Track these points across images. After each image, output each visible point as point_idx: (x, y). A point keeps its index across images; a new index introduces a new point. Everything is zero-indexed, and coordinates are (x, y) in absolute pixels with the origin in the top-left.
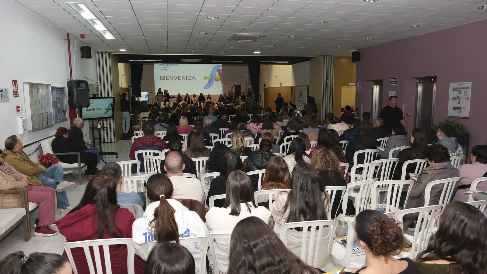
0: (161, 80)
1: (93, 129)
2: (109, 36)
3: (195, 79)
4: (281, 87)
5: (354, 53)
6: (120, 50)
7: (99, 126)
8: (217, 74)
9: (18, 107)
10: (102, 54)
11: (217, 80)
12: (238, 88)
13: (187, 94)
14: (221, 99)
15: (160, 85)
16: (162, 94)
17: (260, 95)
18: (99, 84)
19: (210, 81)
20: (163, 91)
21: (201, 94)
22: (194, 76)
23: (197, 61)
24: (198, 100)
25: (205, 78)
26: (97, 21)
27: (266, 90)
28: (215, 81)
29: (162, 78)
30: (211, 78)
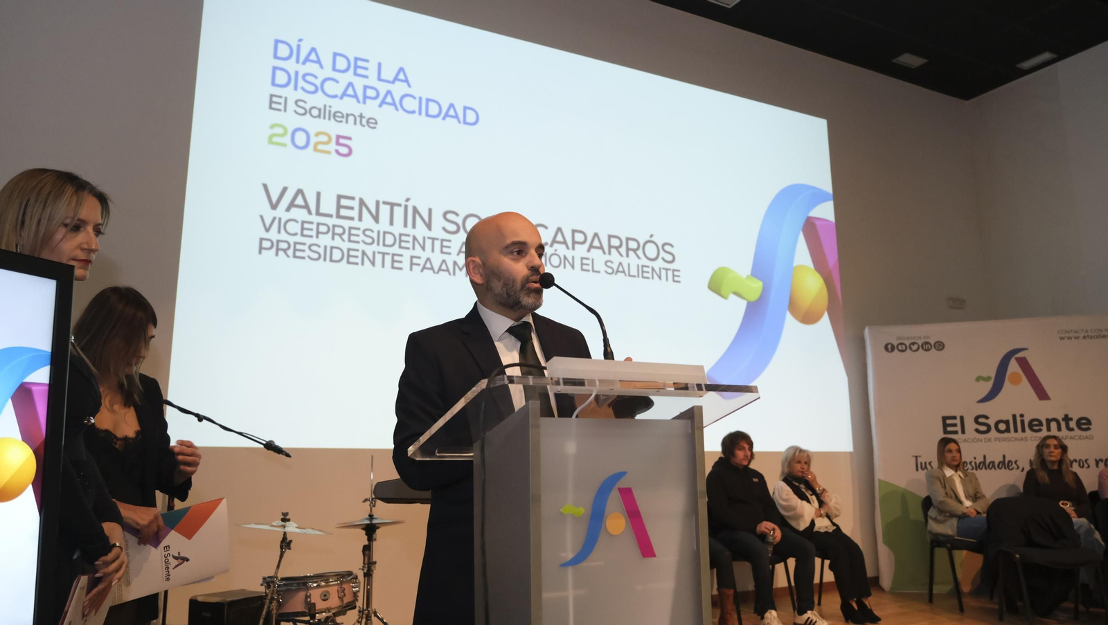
8: (802, 257)
25: (716, 286)
28: (790, 321)
30: (757, 285)
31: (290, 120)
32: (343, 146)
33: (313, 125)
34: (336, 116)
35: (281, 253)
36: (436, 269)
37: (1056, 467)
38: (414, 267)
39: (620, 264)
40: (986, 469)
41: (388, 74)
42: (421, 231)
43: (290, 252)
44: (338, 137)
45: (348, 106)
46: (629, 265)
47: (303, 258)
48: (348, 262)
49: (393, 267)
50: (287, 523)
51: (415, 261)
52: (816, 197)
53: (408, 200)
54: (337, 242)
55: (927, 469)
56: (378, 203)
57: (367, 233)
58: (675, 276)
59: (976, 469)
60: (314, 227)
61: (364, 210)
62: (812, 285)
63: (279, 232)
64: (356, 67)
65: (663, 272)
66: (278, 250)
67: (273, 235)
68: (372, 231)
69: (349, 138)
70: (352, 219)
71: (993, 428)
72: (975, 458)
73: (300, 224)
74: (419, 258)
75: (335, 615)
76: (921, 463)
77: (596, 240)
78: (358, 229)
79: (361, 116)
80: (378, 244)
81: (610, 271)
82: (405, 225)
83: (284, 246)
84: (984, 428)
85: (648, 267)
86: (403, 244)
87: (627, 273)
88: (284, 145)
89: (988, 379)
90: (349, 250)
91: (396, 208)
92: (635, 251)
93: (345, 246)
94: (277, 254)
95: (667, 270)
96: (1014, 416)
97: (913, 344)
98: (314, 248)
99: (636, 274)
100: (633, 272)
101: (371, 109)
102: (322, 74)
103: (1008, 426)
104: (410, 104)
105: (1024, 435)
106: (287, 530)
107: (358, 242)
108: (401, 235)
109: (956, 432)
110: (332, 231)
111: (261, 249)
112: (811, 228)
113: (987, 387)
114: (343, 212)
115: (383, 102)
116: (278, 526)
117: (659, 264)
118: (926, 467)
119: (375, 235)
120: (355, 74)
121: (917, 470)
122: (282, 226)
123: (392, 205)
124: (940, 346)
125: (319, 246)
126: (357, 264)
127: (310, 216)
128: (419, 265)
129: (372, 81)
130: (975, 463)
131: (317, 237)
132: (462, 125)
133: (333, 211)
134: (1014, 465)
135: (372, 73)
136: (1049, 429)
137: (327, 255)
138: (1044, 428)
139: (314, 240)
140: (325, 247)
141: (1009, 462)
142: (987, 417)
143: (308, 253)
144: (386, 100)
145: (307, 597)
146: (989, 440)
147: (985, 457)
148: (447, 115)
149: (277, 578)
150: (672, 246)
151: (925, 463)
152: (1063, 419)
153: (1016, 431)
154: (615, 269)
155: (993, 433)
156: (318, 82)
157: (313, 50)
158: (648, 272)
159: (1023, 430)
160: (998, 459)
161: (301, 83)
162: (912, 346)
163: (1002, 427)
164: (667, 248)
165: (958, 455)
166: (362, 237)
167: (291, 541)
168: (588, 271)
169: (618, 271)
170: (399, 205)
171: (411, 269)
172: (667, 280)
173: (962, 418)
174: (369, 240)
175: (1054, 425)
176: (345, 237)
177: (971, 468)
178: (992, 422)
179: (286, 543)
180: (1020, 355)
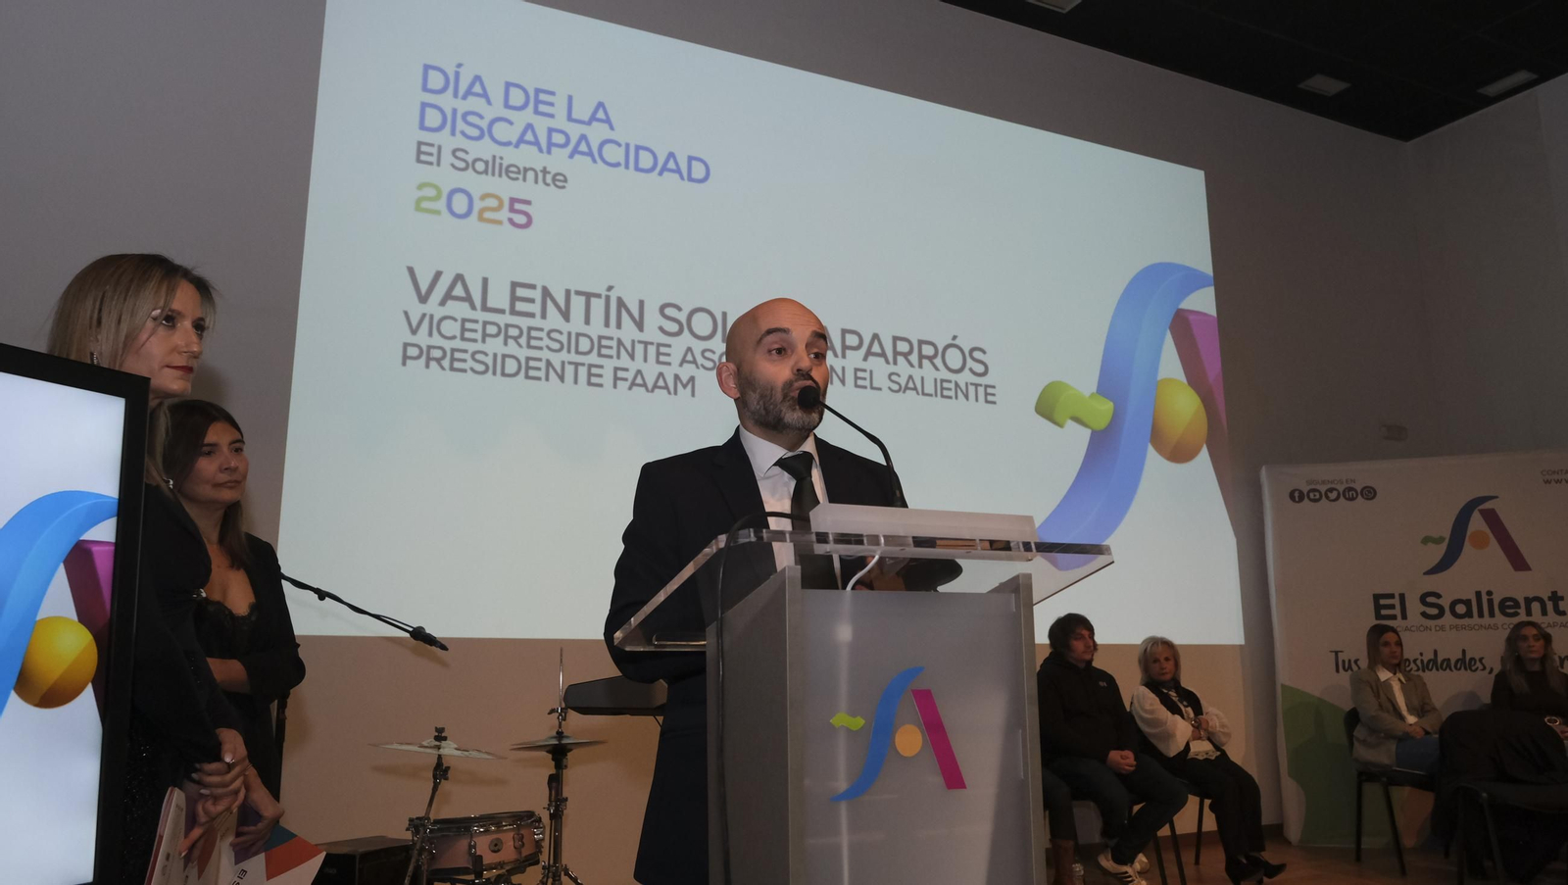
8: (1171, 365)
11: (1179, 454)
19: (1102, 443)
25: (1046, 408)
28: (1153, 459)
30: (1107, 407)
31: (446, 177)
32: (520, 213)
33: (477, 184)
34: (511, 172)
35: (433, 364)
36: (650, 385)
37: (1537, 667)
38: (619, 382)
39: (910, 377)
40: (1437, 670)
41: (582, 111)
42: (628, 332)
43: (446, 363)
44: (513, 201)
45: (526, 157)
46: (922, 378)
47: (464, 371)
48: (527, 377)
49: (590, 384)
50: (443, 743)
51: (620, 374)
52: (1191, 280)
53: (610, 288)
54: (512, 348)
55: (1352, 670)
56: (568, 292)
57: (554, 335)
58: (989, 396)
59: (1424, 671)
60: (479, 327)
61: (549, 303)
62: (1184, 406)
63: (430, 334)
64: (538, 102)
65: (972, 389)
66: (429, 359)
67: (422, 339)
68: (561, 333)
69: (528, 203)
70: (532, 315)
71: (1447, 609)
72: (1421, 654)
73: (459, 323)
74: (626, 370)
75: (511, 872)
76: (1344, 661)
77: (876, 344)
78: (541, 330)
79: (545, 171)
80: (569, 351)
81: (896, 387)
82: (607, 324)
83: (437, 354)
84: (1434, 611)
85: (950, 381)
86: (604, 351)
87: (920, 392)
88: (438, 212)
89: (1439, 541)
90: (528, 359)
91: (594, 301)
92: (931, 359)
93: (523, 354)
94: (427, 366)
95: (977, 385)
96: (1478, 594)
97: (1331, 490)
98: (479, 357)
99: (933, 392)
100: (929, 388)
101: (558, 161)
102: (490, 113)
103: (1470, 608)
104: (613, 153)
105: (1492, 621)
106: (442, 751)
107: (541, 348)
108: (600, 338)
109: (1394, 617)
110: (504, 332)
111: (405, 358)
112: (1182, 326)
113: (1437, 552)
114: (520, 306)
115: (575, 152)
116: (431, 747)
117: (965, 378)
118: (1350, 667)
119: (564, 339)
120: (537, 112)
121: (1337, 671)
122: (435, 326)
123: (588, 296)
124: (1370, 493)
125: (486, 354)
126: (539, 379)
127: (474, 312)
128: (626, 380)
129: (560, 121)
130: (1422, 661)
131: (484, 341)
132: (686, 182)
133: (505, 305)
134: (1478, 664)
135: (560, 110)
136: (1529, 613)
137: (496, 367)
138: (1522, 611)
139: (479, 346)
140: (495, 355)
141: (1472, 659)
142: (1439, 596)
143: (470, 363)
144: (579, 148)
145: (470, 847)
146: (1442, 628)
147: (1436, 652)
148: (664, 169)
149: (429, 819)
150: (984, 352)
151: (1350, 661)
152: (1550, 599)
153: (1481, 615)
154: (903, 386)
155: (1448, 619)
156: (484, 124)
157: (477, 78)
158: (950, 389)
159: (1492, 614)
160: (1455, 655)
161: (460, 125)
162: (1329, 494)
163: (1461, 609)
164: (977, 355)
165: (1398, 650)
166: (546, 342)
167: (448, 768)
168: (865, 387)
169: (907, 388)
170: (598, 296)
171: (615, 386)
172: (977, 400)
173: (1402, 597)
174: (556, 346)
175: (1536, 606)
176: (523, 341)
177: (1415, 668)
178: (1445, 602)
179: (441, 771)
180: (1487, 505)
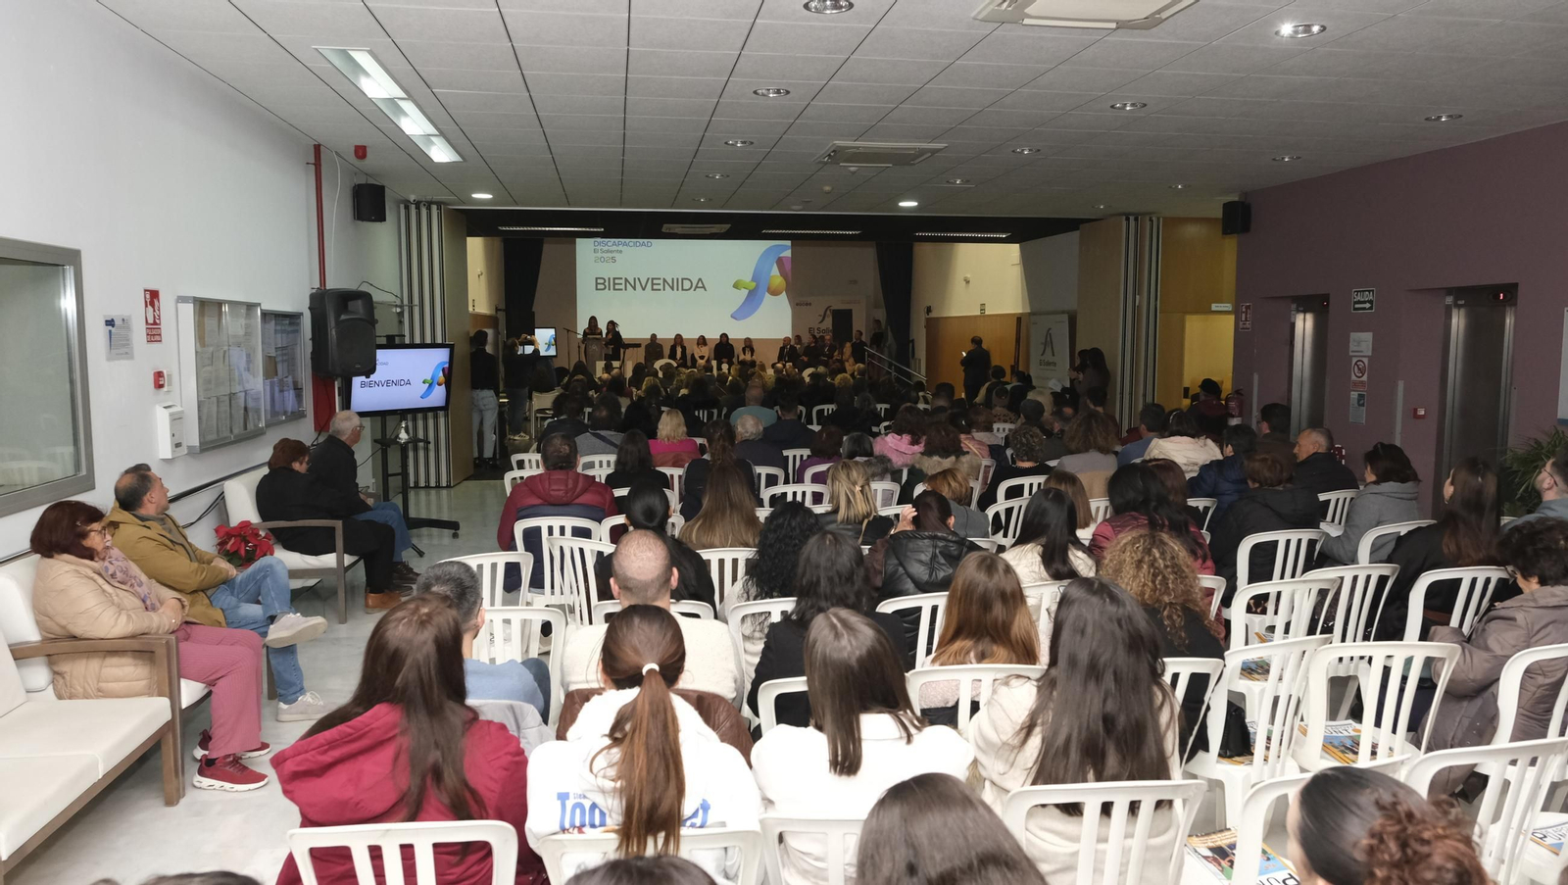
0: (597, 289)
1: (384, 444)
2: (441, 153)
3: (704, 287)
4: (983, 316)
5: (1228, 207)
6: (475, 196)
7: (403, 436)
9: (159, 375)
10: (418, 208)
11: (775, 293)
12: (842, 319)
13: (679, 337)
14: (788, 351)
15: (594, 306)
16: (601, 333)
17: (913, 341)
18: (406, 302)
19: (752, 294)
20: (603, 326)
21: (724, 336)
22: (700, 279)
23: (714, 230)
24: (712, 356)
25: (736, 286)
26: (408, 106)
27: (934, 325)
28: (767, 295)
29: (601, 284)
30: (754, 284)
31: (599, 255)
32: (614, 260)
33: (605, 255)
34: (611, 252)
44: (612, 257)
69: (615, 257)
79: (618, 250)
89: (821, 316)
102: (607, 240)
115: (624, 245)
124: (813, 304)
132: (647, 247)
148: (642, 245)
156: (606, 243)
161: (601, 244)
162: (805, 303)
